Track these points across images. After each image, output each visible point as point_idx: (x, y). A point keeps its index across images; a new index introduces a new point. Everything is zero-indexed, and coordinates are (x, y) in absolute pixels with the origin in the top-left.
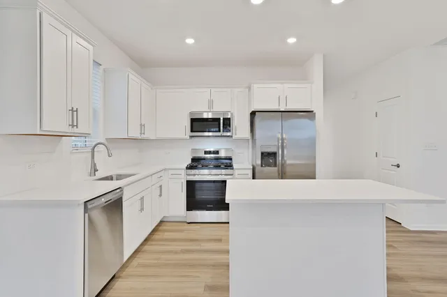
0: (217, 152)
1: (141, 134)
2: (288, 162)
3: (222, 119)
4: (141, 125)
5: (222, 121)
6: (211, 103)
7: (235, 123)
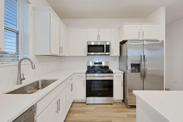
0: (101, 63)
1: (60, 53)
2: (148, 69)
3: (105, 45)
4: (60, 47)
5: (105, 47)
6: (99, 36)
7: (112, 48)
